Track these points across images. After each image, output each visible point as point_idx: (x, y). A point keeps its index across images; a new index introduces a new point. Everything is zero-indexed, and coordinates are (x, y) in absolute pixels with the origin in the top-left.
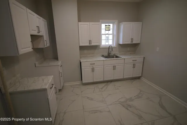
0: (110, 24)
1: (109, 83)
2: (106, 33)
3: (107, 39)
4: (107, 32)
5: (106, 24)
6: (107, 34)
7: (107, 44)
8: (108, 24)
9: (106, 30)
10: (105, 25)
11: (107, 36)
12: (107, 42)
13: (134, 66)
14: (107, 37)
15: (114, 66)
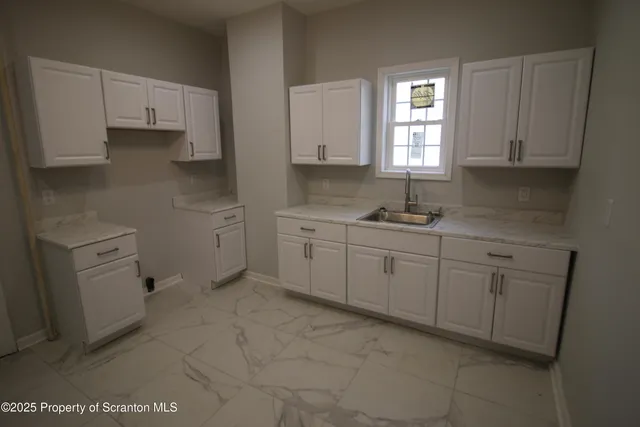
0: (431, 81)
1: (369, 322)
2: (414, 120)
3: (417, 145)
4: (419, 114)
5: (416, 83)
6: (418, 123)
7: (416, 162)
8: (425, 82)
9: (413, 106)
10: (413, 88)
11: (414, 129)
12: (415, 155)
13: (498, 285)
14: (415, 134)
15: (386, 257)
